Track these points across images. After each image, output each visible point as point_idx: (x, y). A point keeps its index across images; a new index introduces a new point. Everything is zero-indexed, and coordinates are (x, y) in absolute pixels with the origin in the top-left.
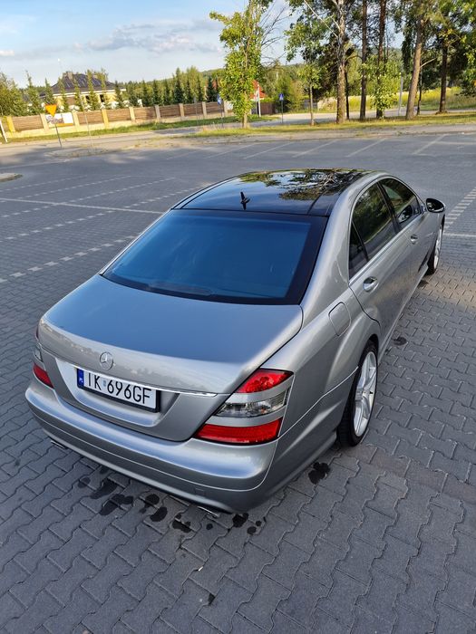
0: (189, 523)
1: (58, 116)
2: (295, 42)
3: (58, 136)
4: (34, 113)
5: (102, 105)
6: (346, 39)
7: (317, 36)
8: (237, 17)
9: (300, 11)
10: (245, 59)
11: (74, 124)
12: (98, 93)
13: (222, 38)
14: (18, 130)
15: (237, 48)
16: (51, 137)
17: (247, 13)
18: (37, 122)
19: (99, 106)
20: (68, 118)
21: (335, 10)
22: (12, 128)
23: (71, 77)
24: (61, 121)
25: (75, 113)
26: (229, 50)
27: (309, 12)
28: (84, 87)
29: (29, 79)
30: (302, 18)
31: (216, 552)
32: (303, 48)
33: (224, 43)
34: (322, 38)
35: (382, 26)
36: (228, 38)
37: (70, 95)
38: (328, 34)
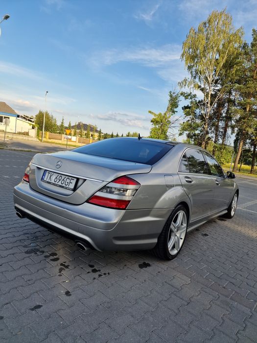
0: (69, 266)
1: (69, 137)
2: (184, 129)
3: (67, 145)
4: (60, 133)
5: (91, 138)
6: (207, 133)
7: (195, 129)
8: (160, 114)
9: (188, 118)
10: (160, 131)
11: (76, 142)
12: (91, 133)
13: (152, 121)
14: (49, 138)
15: (157, 126)
16: (63, 144)
17: (165, 114)
18: (60, 137)
19: (89, 137)
20: (74, 138)
21: (205, 121)
22: (47, 137)
23: (81, 124)
24: (70, 139)
25: (78, 138)
26: (154, 126)
27: (193, 119)
28: (85, 129)
29: (63, 120)
30: (189, 120)
31: (78, 278)
32: (187, 132)
33: (152, 123)
34: (197, 130)
35: (225, 131)
36: (154, 122)
37: (78, 131)
38: (200, 129)
